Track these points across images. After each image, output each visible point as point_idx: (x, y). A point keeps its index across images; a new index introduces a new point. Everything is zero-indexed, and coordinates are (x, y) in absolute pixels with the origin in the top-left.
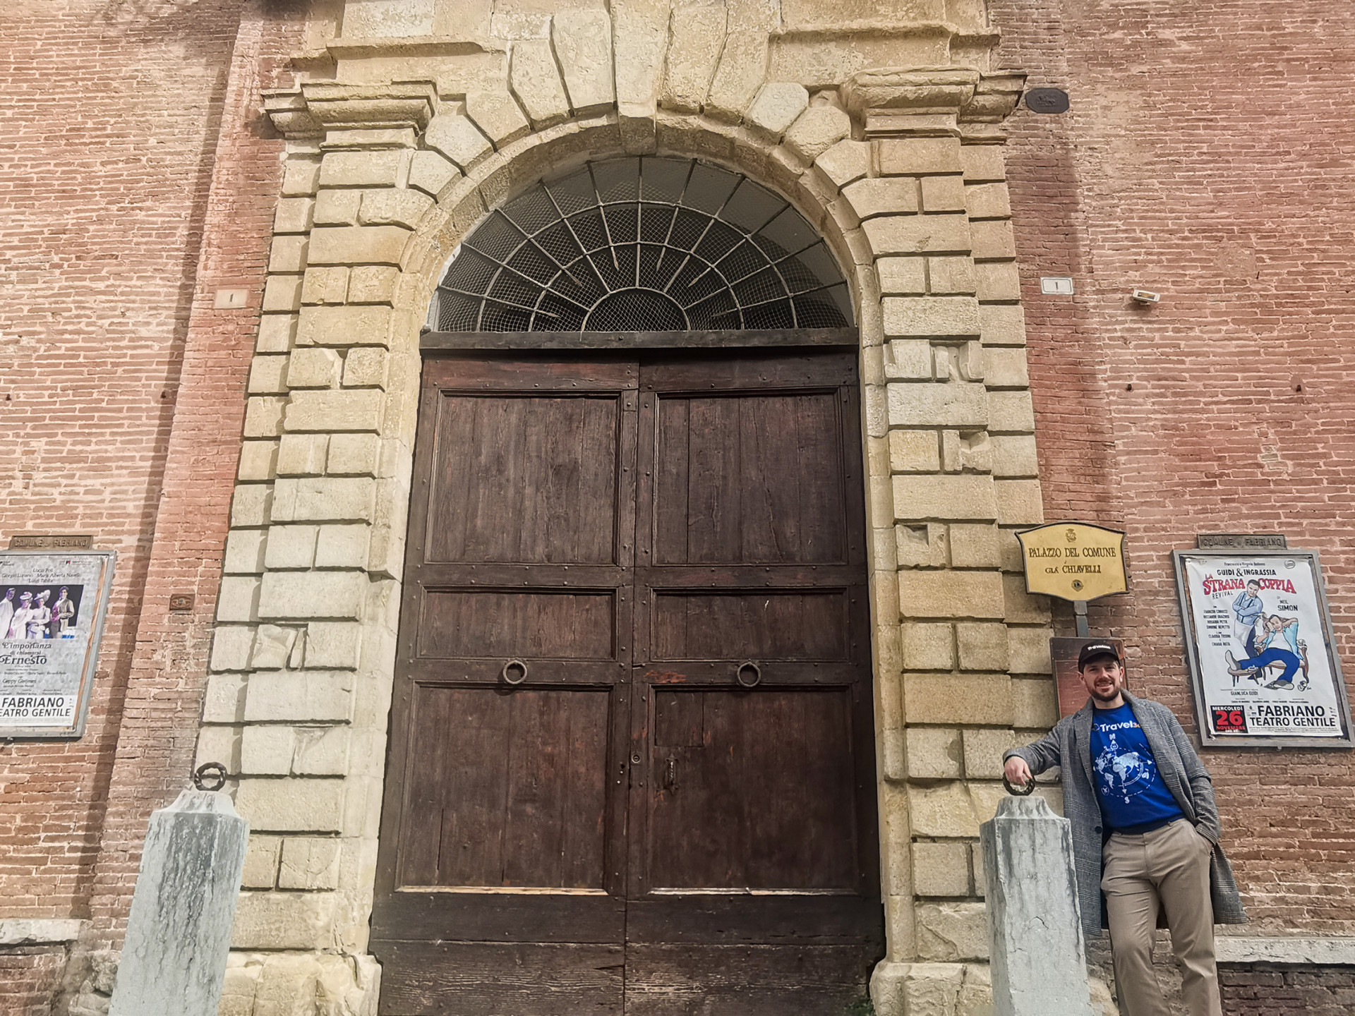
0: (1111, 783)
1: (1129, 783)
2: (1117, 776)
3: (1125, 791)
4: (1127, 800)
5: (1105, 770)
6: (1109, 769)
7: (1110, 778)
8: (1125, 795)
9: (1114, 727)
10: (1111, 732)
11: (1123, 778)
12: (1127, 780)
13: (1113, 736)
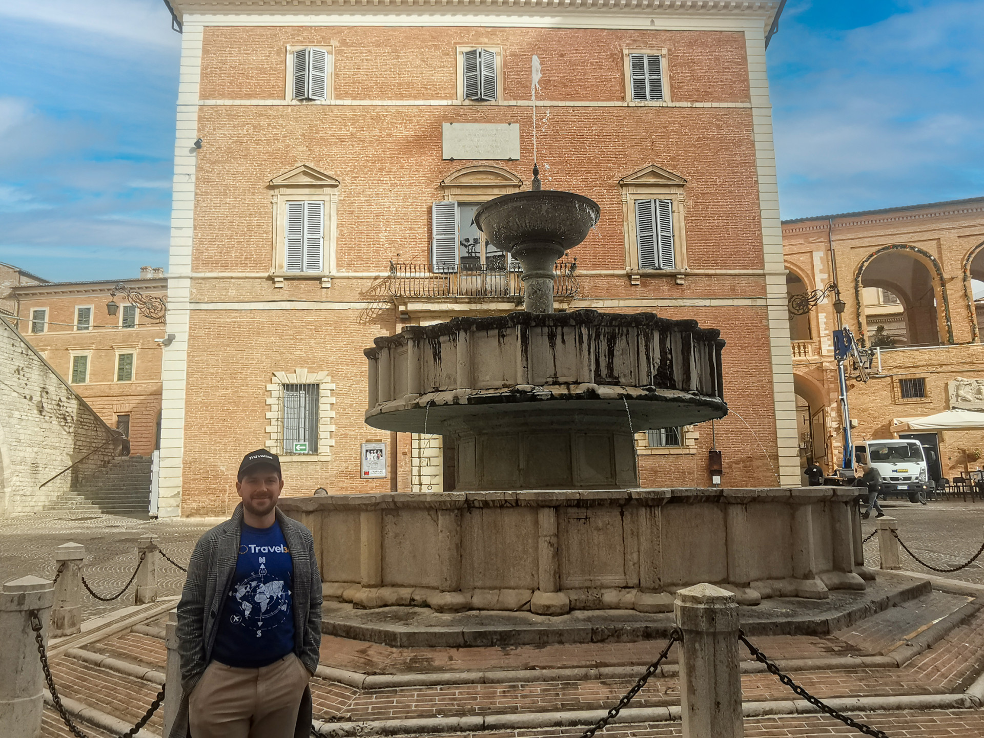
0: (247, 613)
1: (267, 616)
2: (256, 607)
3: (260, 624)
4: (259, 634)
5: (244, 598)
6: (249, 598)
7: (247, 608)
8: (259, 628)
9: (265, 549)
10: (261, 554)
11: (264, 609)
12: (267, 612)
13: (262, 560)
